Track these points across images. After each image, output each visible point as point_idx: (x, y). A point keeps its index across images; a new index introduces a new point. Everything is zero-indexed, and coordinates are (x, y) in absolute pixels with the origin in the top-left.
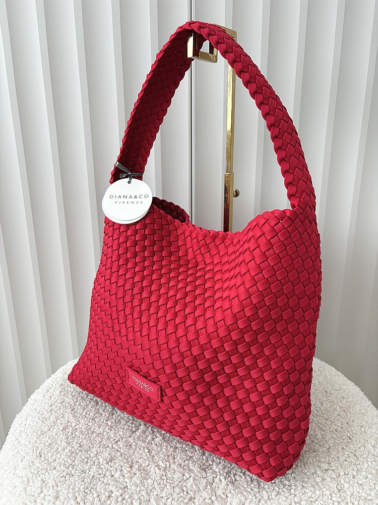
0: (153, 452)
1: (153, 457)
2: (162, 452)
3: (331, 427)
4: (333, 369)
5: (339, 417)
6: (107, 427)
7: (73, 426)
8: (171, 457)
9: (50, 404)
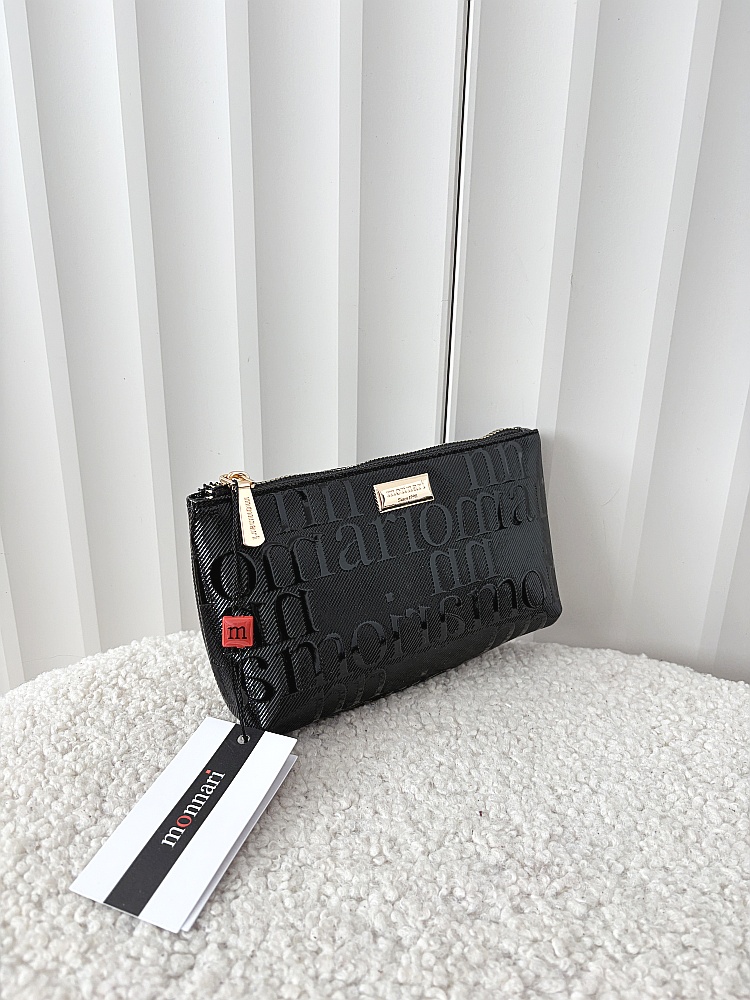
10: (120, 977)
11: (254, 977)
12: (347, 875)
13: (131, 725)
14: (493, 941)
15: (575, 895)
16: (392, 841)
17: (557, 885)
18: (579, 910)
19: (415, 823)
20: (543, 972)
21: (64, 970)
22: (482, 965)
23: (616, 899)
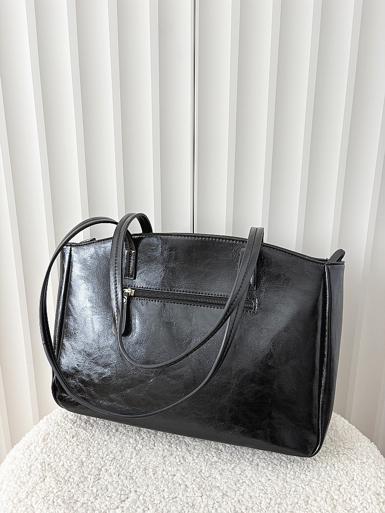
3: (344, 494)
4: (346, 422)
5: (353, 482)
6: (92, 496)
7: (55, 492)
9: (28, 465)
10: (107, 503)
11: (146, 499)
12: (170, 469)
13: (92, 426)
14: (214, 484)
15: (238, 468)
16: (183, 457)
17: (233, 466)
18: (239, 472)
19: (189, 452)
20: (228, 491)
21: (90, 503)
22: (211, 490)
23: (249, 468)
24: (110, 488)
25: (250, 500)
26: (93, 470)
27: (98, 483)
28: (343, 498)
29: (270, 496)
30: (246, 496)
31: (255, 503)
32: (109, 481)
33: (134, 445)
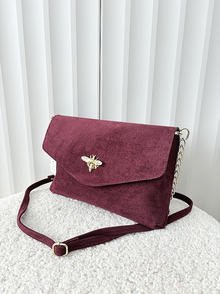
0: (43, 275)
1: (41, 280)
2: (49, 276)
6: (8, 251)
8: (56, 281)
24: (24, 247)
25: (128, 260)
26: (15, 234)
27: (16, 243)
28: (202, 262)
29: (144, 258)
30: (126, 256)
31: (132, 261)
32: (25, 242)
33: (49, 221)
